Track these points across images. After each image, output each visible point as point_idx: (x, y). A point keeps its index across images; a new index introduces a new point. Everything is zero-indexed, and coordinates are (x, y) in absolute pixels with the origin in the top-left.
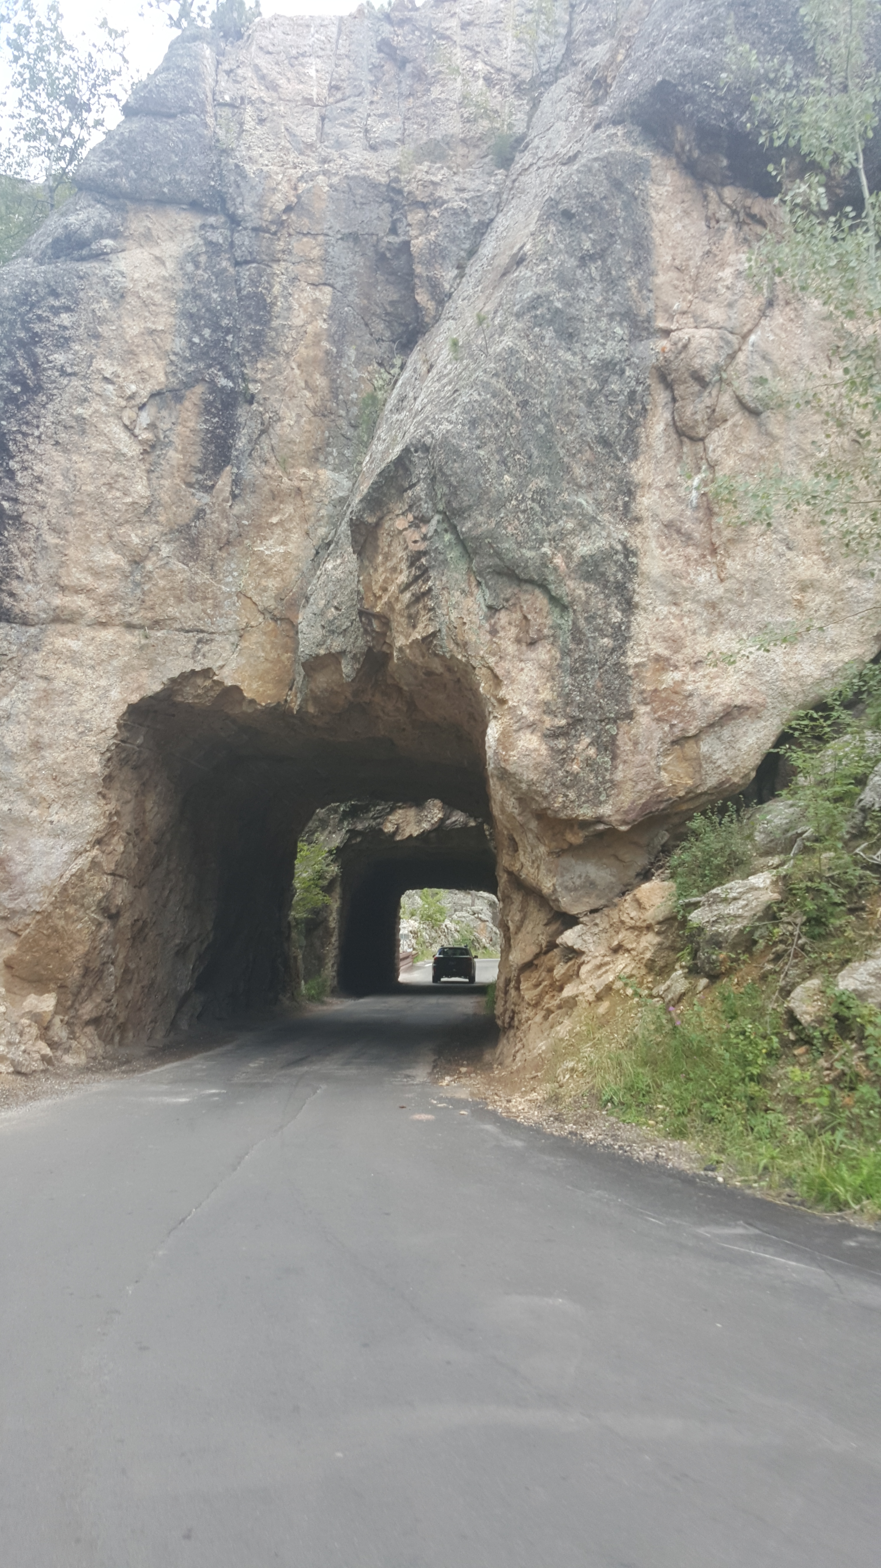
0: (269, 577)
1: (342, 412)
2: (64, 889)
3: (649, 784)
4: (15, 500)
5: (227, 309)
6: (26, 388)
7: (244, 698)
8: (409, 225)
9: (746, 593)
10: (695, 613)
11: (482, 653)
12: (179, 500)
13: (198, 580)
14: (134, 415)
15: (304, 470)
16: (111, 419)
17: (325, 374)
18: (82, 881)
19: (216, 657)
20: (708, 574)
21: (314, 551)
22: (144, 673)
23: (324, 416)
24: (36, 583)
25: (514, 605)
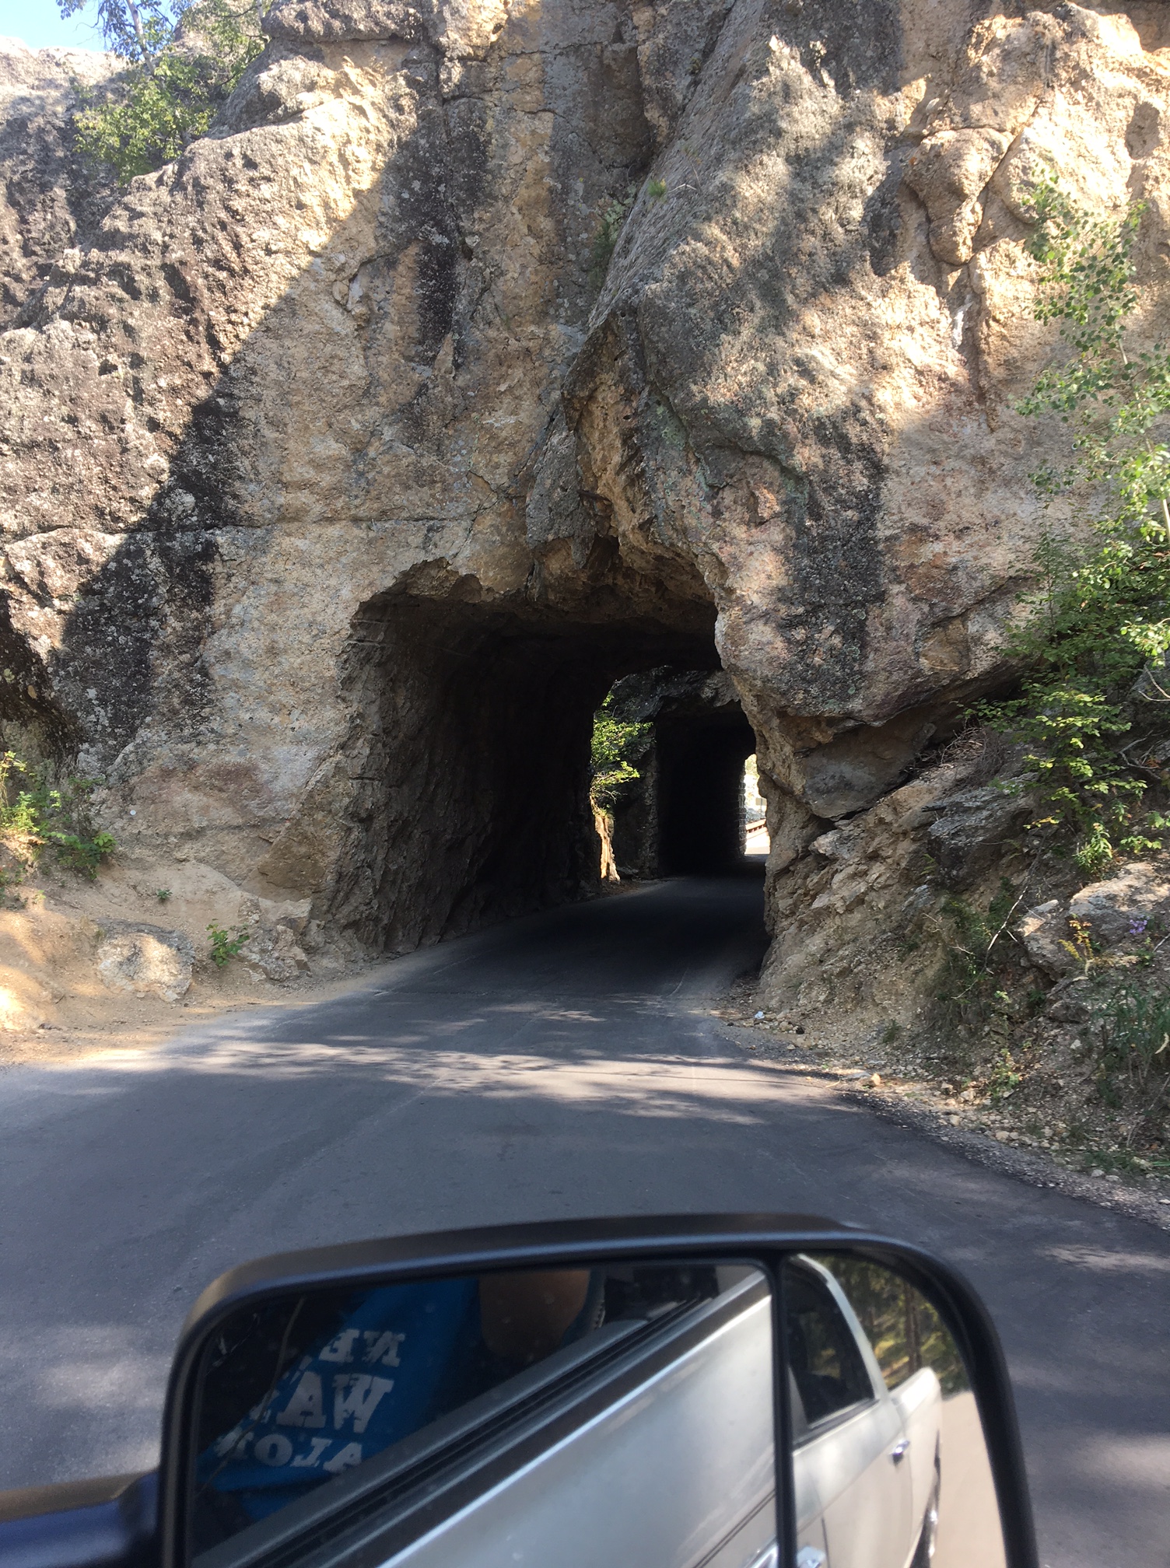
0: (500, 452)
1: (572, 257)
2: (311, 795)
3: (906, 672)
4: (231, 396)
5: (437, 155)
6: (232, 273)
7: (481, 587)
8: (636, 28)
9: (1023, 442)
10: (961, 472)
11: (704, 538)
12: (399, 376)
13: (425, 462)
14: (346, 288)
15: (532, 328)
16: (322, 296)
17: (549, 215)
18: (328, 787)
19: (448, 545)
20: (975, 424)
21: (547, 419)
22: (375, 569)
23: (551, 263)
24: (259, 482)
25: (740, 480)
